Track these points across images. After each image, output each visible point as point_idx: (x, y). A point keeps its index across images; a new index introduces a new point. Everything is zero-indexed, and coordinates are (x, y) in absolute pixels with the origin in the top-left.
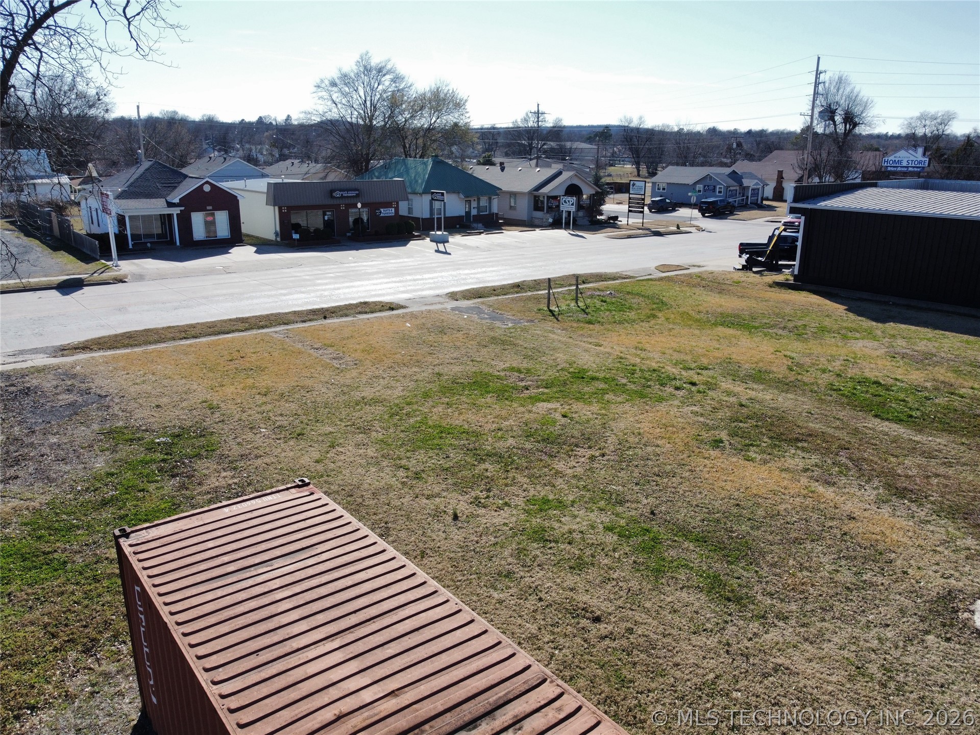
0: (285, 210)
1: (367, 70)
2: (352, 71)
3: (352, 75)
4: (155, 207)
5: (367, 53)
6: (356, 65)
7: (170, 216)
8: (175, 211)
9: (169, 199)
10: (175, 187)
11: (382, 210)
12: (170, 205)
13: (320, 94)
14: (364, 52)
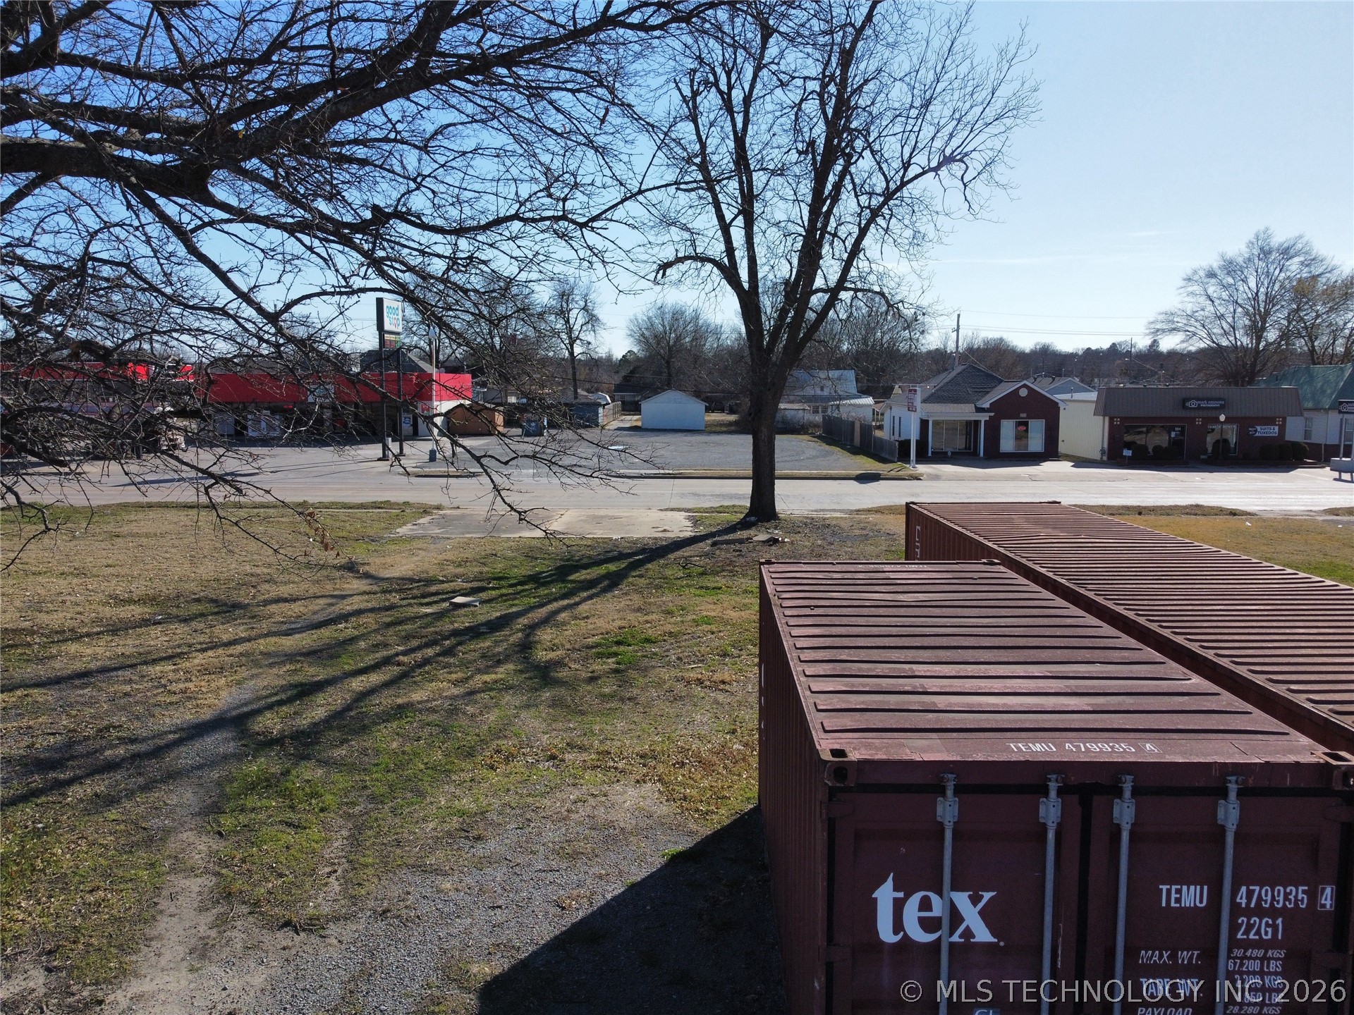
0: (1117, 422)
1: (1265, 253)
2: (1240, 255)
3: (1240, 260)
4: (963, 412)
5: (1267, 229)
6: (1248, 247)
7: (977, 423)
8: (984, 417)
9: (979, 404)
10: (988, 392)
11: (1259, 428)
12: (979, 410)
13: (1190, 289)
14: (1262, 228)
